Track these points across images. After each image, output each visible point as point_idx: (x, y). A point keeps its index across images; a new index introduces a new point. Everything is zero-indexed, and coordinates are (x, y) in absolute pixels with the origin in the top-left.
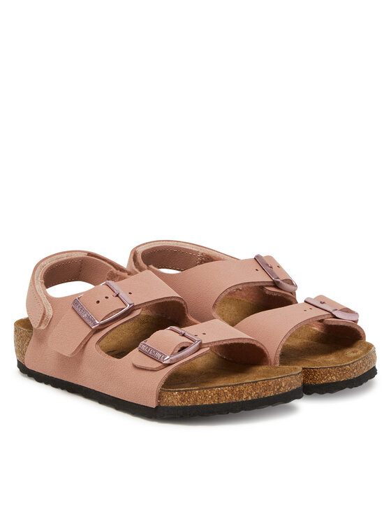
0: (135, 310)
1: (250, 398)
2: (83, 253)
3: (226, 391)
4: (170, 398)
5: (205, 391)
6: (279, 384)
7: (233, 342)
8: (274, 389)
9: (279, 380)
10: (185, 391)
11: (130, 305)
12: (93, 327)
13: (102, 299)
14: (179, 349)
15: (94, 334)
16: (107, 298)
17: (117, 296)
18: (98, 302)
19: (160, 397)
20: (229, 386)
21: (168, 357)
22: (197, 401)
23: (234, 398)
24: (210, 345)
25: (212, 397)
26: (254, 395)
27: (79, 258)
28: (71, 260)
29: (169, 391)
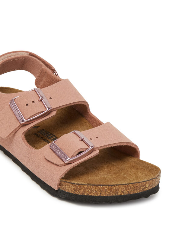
0: (52, 111)
1: (123, 194)
2: (26, 53)
3: (106, 189)
4: (66, 187)
5: (92, 187)
6: (143, 186)
7: (116, 145)
8: (140, 189)
9: (144, 183)
10: (78, 184)
11: (49, 108)
12: (21, 123)
13: (30, 103)
14: (77, 153)
15: (22, 127)
16: (33, 102)
17: (41, 101)
18: (27, 105)
19: (60, 184)
20: (109, 186)
21: (69, 159)
22: (85, 192)
23: (112, 194)
24: (100, 149)
25: (96, 191)
26: (126, 193)
27: (23, 57)
28: (17, 58)
29: (67, 182)
